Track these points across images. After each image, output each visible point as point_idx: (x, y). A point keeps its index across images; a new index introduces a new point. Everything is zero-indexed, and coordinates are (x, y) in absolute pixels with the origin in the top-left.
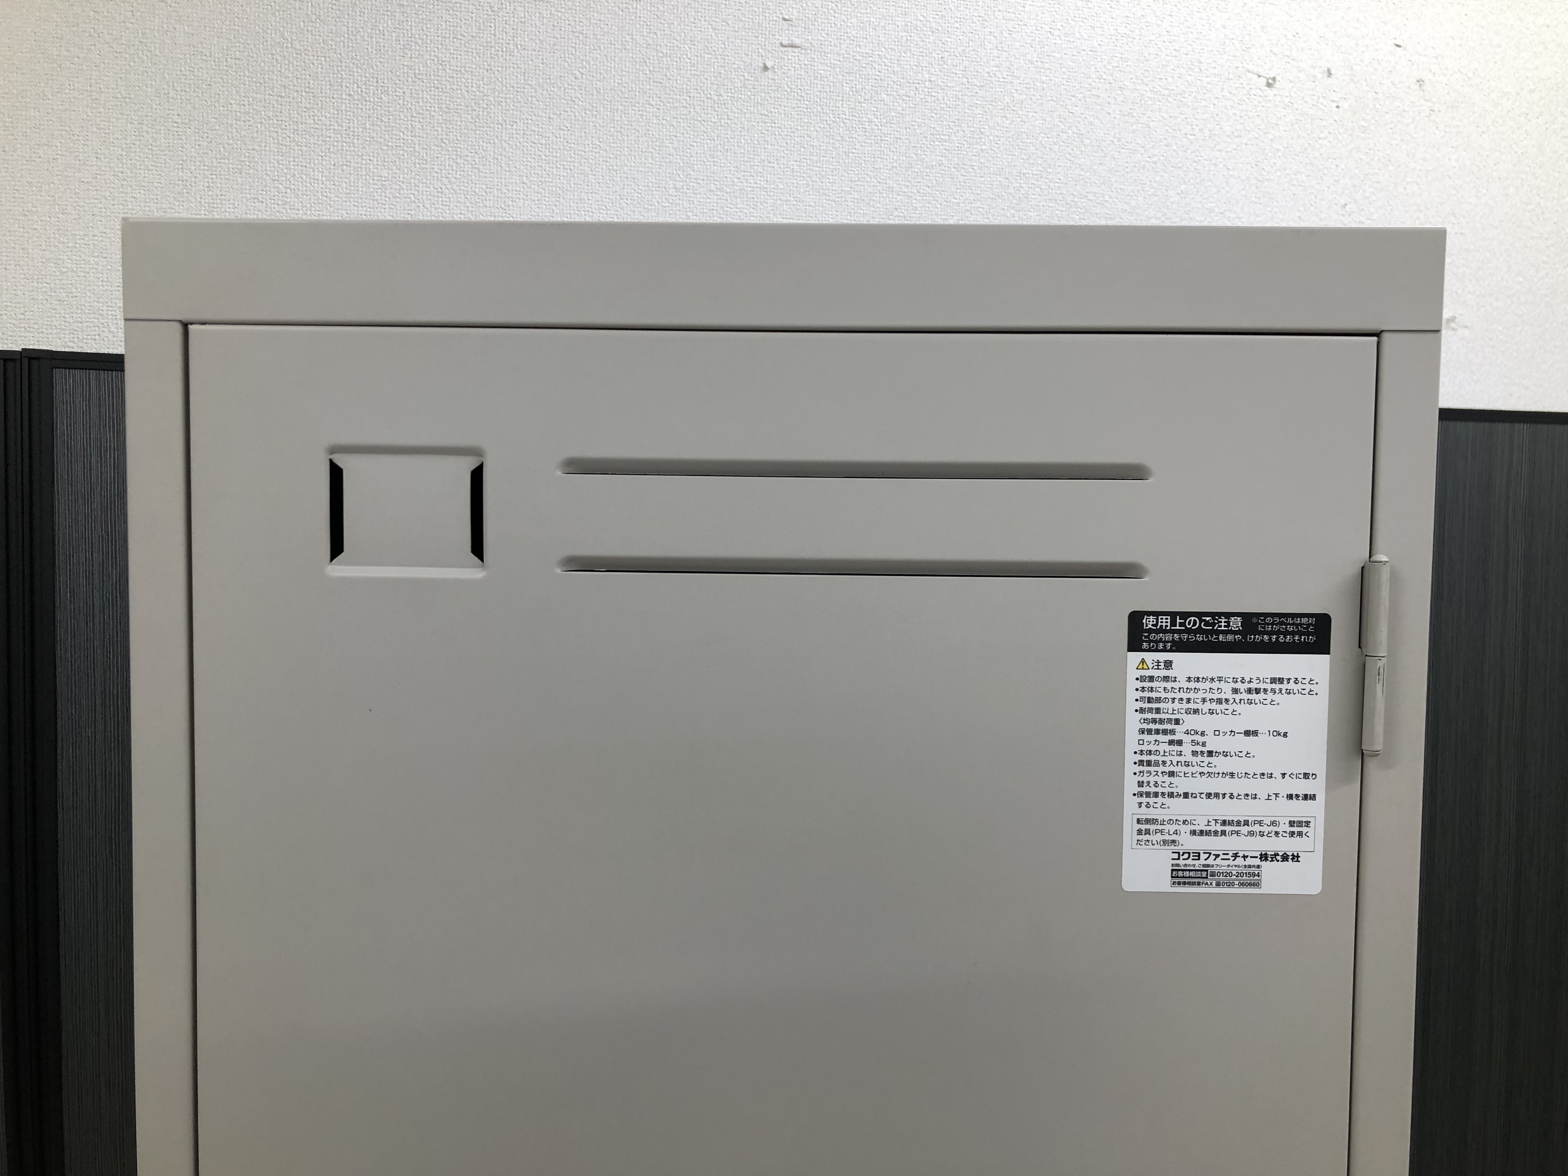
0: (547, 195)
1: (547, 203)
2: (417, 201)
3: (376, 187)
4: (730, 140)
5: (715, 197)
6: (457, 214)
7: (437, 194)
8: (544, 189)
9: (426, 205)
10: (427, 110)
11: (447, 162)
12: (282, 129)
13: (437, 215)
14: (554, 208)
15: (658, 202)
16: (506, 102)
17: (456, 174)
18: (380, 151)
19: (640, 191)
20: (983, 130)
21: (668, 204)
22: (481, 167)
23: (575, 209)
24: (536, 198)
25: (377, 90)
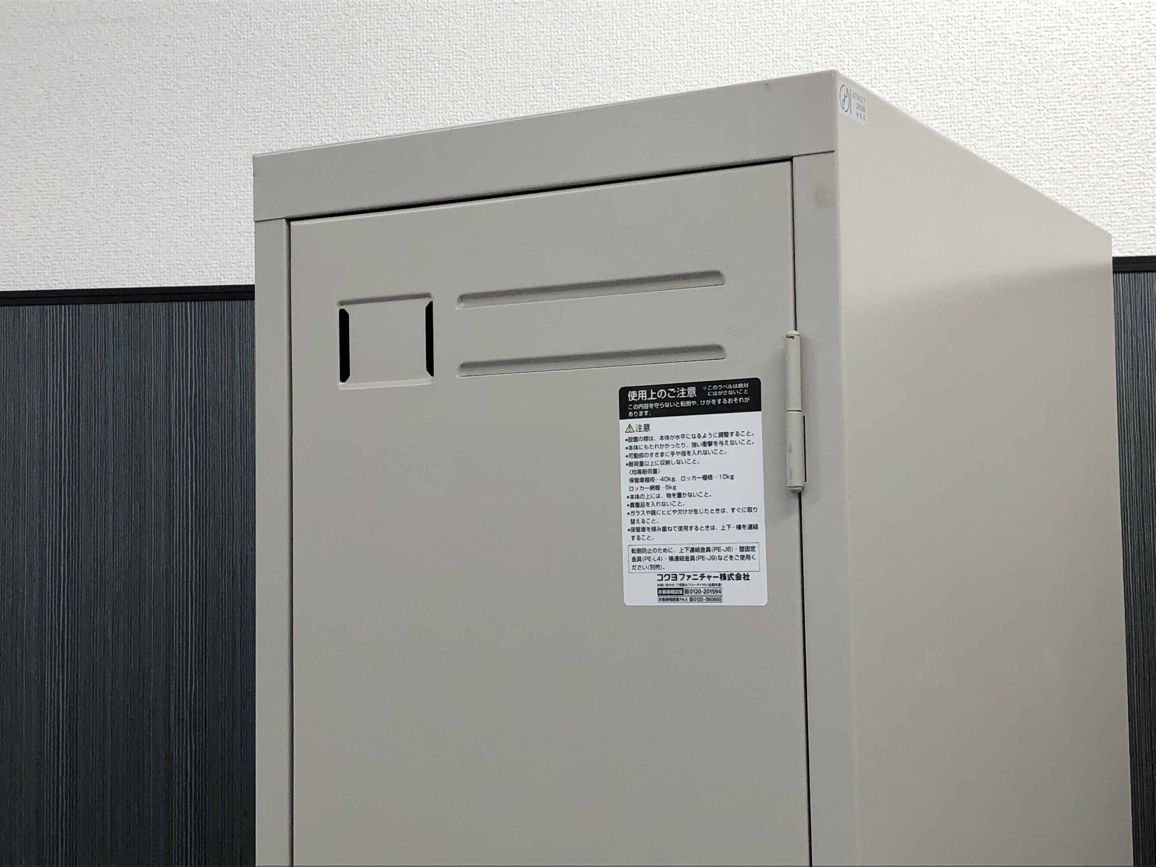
0: (412, 108)
1: (412, 116)
2: (287, 128)
3: (250, 119)
4: (601, 27)
5: (587, 89)
6: (325, 137)
7: (306, 119)
8: (409, 102)
9: (296, 131)
10: (296, 39)
11: (315, 87)
12: (167, 75)
13: (306, 139)
14: (419, 119)
15: (525, 102)
16: (370, 21)
17: (324, 98)
18: (253, 84)
19: (506, 93)
21: (535, 103)
22: (347, 88)
23: (441, 118)
24: (402, 113)
25: (251, 27)
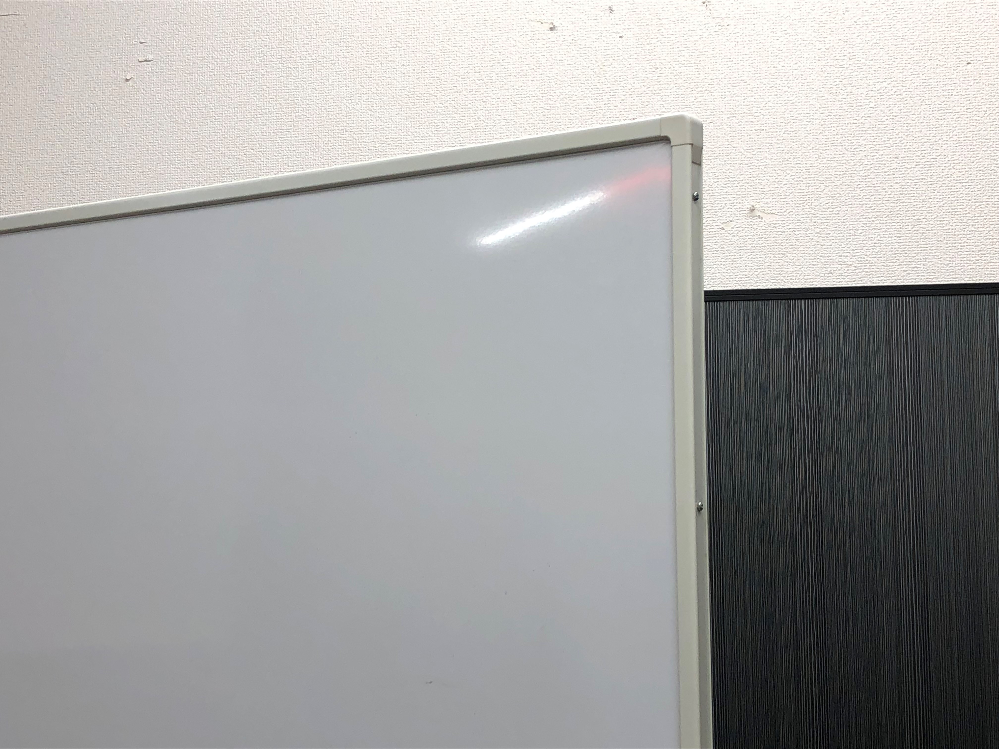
20: (296, 101)
